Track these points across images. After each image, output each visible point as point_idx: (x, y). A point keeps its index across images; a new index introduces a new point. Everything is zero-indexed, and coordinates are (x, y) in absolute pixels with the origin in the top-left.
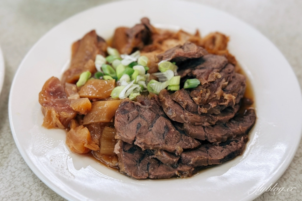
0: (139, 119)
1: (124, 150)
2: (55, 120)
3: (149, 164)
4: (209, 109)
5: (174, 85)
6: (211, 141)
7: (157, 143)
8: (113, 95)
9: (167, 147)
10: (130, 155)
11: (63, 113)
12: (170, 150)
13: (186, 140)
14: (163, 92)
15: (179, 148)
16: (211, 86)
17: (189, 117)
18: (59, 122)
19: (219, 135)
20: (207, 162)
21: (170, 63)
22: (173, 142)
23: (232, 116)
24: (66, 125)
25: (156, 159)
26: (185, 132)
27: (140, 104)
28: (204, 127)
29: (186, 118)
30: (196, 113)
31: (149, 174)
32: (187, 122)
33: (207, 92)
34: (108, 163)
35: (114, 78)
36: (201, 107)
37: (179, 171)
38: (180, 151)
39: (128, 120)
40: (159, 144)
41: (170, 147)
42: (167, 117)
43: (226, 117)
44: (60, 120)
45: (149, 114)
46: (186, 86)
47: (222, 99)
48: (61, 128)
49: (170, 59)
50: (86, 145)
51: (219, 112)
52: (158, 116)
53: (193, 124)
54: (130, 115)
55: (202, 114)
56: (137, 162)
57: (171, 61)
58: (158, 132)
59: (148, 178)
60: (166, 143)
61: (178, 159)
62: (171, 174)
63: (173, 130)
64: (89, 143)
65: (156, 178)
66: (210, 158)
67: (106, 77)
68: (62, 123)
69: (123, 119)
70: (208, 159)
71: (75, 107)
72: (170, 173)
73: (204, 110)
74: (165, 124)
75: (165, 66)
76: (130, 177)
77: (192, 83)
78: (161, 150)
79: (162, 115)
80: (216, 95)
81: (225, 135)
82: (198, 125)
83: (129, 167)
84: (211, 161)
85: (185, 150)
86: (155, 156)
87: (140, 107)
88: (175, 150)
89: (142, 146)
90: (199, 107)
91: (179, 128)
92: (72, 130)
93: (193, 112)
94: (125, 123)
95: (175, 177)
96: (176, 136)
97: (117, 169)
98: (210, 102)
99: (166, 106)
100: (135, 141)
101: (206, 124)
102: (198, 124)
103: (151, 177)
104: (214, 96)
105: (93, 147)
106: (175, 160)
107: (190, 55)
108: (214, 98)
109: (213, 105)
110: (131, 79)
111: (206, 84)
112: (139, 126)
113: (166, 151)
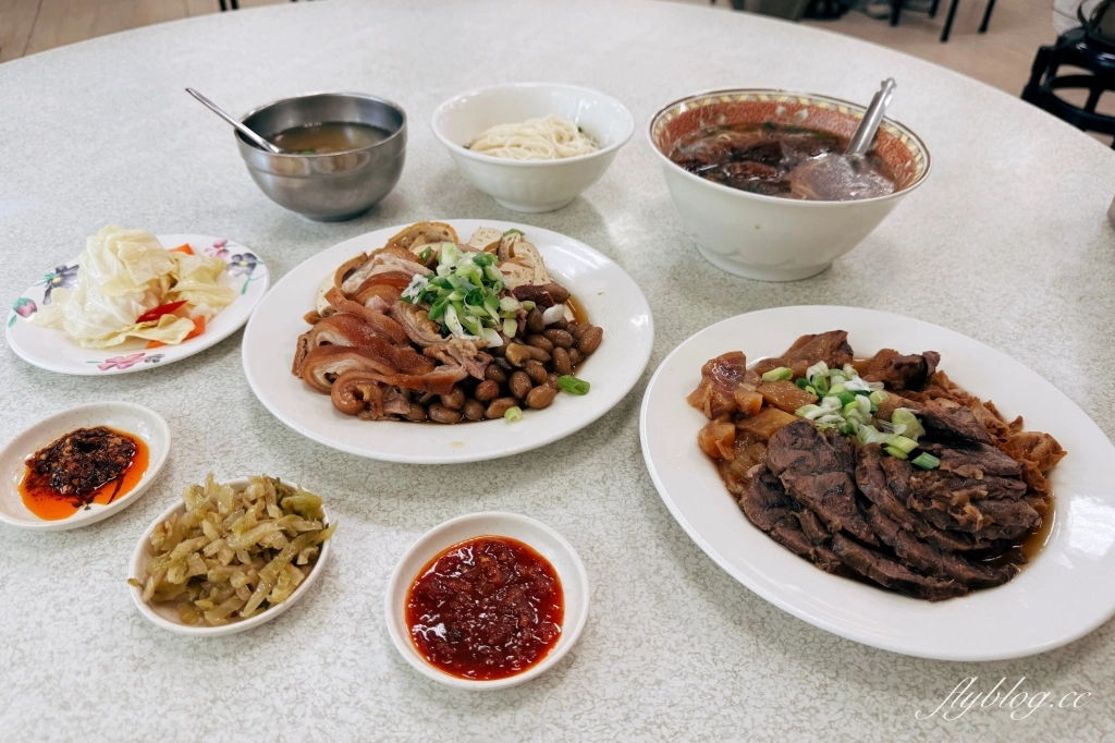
0: (809, 454)
1: (760, 479)
2: (705, 399)
3: (783, 517)
4: (928, 508)
5: (896, 448)
6: (898, 554)
7: (810, 495)
8: (800, 412)
9: (820, 508)
10: (764, 489)
11: (720, 394)
12: (823, 516)
13: (857, 523)
14: (872, 446)
15: (837, 521)
16: (952, 479)
17: (886, 500)
18: (708, 403)
19: (916, 553)
20: (868, 569)
21: (914, 417)
22: (834, 510)
23: (963, 547)
24: (715, 413)
25: (797, 519)
26: (867, 518)
27: (825, 438)
28: (902, 529)
29: (880, 497)
30: (904, 503)
31: (773, 529)
32: (879, 503)
33: (938, 480)
34: (732, 483)
35: (818, 394)
36: (915, 497)
37: (816, 552)
38: (837, 527)
39: (793, 444)
40: (812, 499)
41: (826, 512)
42: (853, 480)
43: (952, 542)
44: (711, 403)
45: (829, 457)
46: (917, 460)
47: (959, 507)
48: (706, 415)
49: (917, 411)
50: (717, 442)
51: (944, 528)
52: (841, 469)
53: (886, 514)
54: (800, 441)
55: (912, 510)
56: (768, 503)
57: (918, 416)
58: (822, 486)
59: (766, 532)
60: (823, 503)
61: (826, 536)
62: (802, 549)
63: (848, 498)
64: (724, 443)
65: (779, 540)
66: (874, 565)
67: (808, 388)
68: (712, 409)
69: (785, 438)
70: (870, 565)
71: (738, 396)
72: (802, 545)
73: (916, 505)
74: (841, 483)
75: (904, 419)
76: (746, 515)
77: (926, 460)
78: (810, 510)
79: (849, 474)
80: (952, 495)
81: (927, 560)
82: (894, 521)
83: (752, 500)
84: (875, 571)
85: (845, 533)
86: (798, 515)
87: (822, 441)
88: (830, 521)
89: (787, 486)
90: (911, 496)
91: (863, 506)
92: (717, 421)
93: (898, 498)
94: (784, 445)
95: (805, 556)
96: (846, 507)
97: (737, 497)
98: (934, 498)
99: (862, 464)
100: (781, 473)
101: (907, 526)
102: (895, 518)
103: (773, 533)
104: (949, 496)
105: (726, 454)
106: (821, 534)
107: (952, 424)
108: (946, 497)
109: (935, 504)
110: (842, 410)
111: (947, 471)
112: (801, 460)
113: (817, 516)
